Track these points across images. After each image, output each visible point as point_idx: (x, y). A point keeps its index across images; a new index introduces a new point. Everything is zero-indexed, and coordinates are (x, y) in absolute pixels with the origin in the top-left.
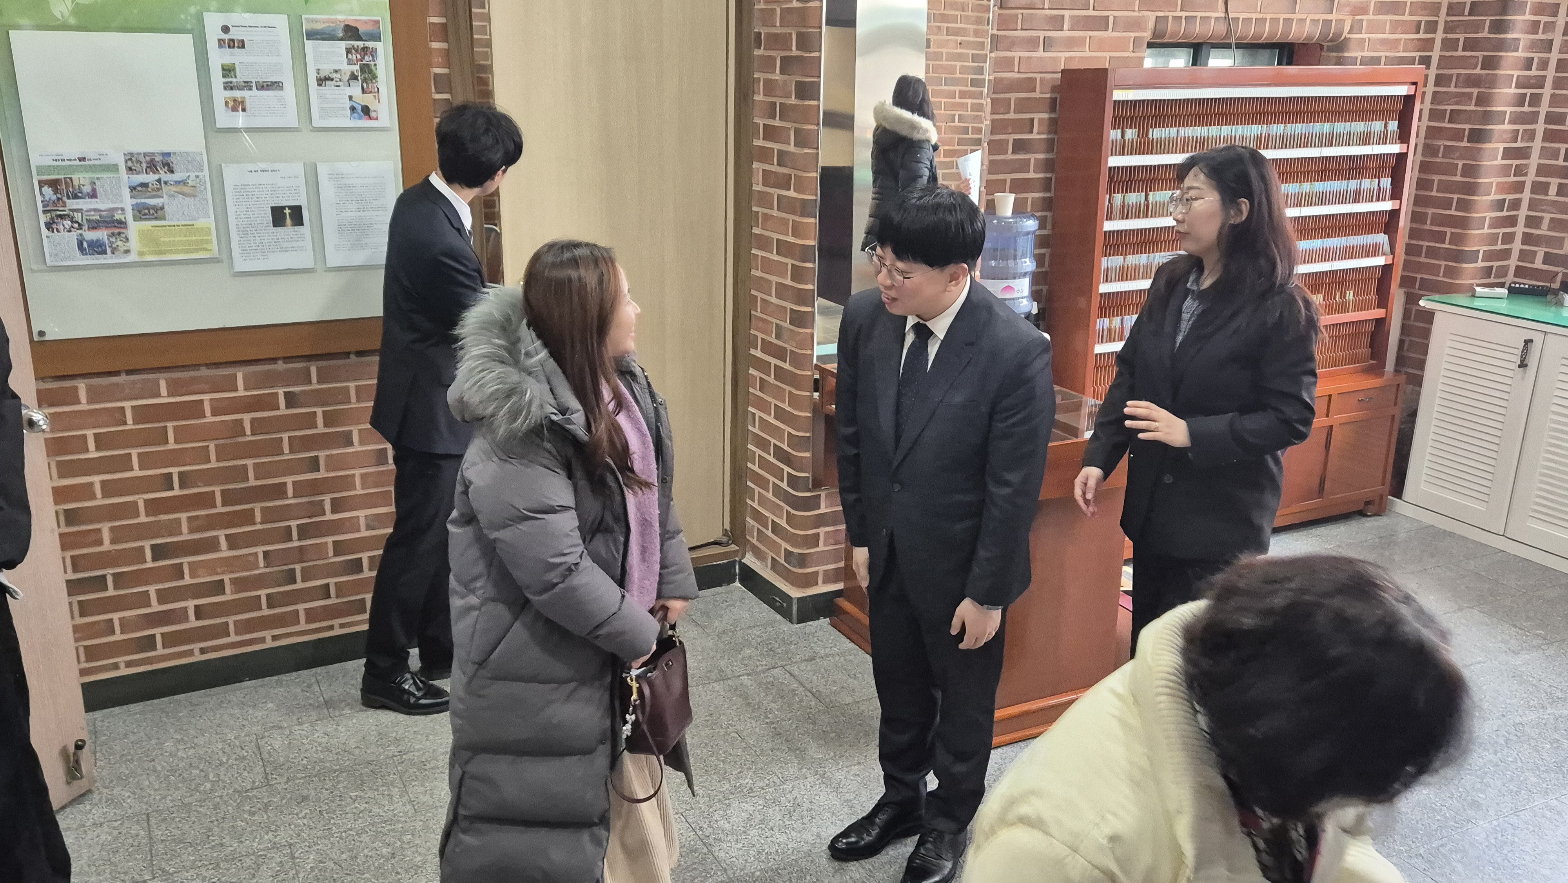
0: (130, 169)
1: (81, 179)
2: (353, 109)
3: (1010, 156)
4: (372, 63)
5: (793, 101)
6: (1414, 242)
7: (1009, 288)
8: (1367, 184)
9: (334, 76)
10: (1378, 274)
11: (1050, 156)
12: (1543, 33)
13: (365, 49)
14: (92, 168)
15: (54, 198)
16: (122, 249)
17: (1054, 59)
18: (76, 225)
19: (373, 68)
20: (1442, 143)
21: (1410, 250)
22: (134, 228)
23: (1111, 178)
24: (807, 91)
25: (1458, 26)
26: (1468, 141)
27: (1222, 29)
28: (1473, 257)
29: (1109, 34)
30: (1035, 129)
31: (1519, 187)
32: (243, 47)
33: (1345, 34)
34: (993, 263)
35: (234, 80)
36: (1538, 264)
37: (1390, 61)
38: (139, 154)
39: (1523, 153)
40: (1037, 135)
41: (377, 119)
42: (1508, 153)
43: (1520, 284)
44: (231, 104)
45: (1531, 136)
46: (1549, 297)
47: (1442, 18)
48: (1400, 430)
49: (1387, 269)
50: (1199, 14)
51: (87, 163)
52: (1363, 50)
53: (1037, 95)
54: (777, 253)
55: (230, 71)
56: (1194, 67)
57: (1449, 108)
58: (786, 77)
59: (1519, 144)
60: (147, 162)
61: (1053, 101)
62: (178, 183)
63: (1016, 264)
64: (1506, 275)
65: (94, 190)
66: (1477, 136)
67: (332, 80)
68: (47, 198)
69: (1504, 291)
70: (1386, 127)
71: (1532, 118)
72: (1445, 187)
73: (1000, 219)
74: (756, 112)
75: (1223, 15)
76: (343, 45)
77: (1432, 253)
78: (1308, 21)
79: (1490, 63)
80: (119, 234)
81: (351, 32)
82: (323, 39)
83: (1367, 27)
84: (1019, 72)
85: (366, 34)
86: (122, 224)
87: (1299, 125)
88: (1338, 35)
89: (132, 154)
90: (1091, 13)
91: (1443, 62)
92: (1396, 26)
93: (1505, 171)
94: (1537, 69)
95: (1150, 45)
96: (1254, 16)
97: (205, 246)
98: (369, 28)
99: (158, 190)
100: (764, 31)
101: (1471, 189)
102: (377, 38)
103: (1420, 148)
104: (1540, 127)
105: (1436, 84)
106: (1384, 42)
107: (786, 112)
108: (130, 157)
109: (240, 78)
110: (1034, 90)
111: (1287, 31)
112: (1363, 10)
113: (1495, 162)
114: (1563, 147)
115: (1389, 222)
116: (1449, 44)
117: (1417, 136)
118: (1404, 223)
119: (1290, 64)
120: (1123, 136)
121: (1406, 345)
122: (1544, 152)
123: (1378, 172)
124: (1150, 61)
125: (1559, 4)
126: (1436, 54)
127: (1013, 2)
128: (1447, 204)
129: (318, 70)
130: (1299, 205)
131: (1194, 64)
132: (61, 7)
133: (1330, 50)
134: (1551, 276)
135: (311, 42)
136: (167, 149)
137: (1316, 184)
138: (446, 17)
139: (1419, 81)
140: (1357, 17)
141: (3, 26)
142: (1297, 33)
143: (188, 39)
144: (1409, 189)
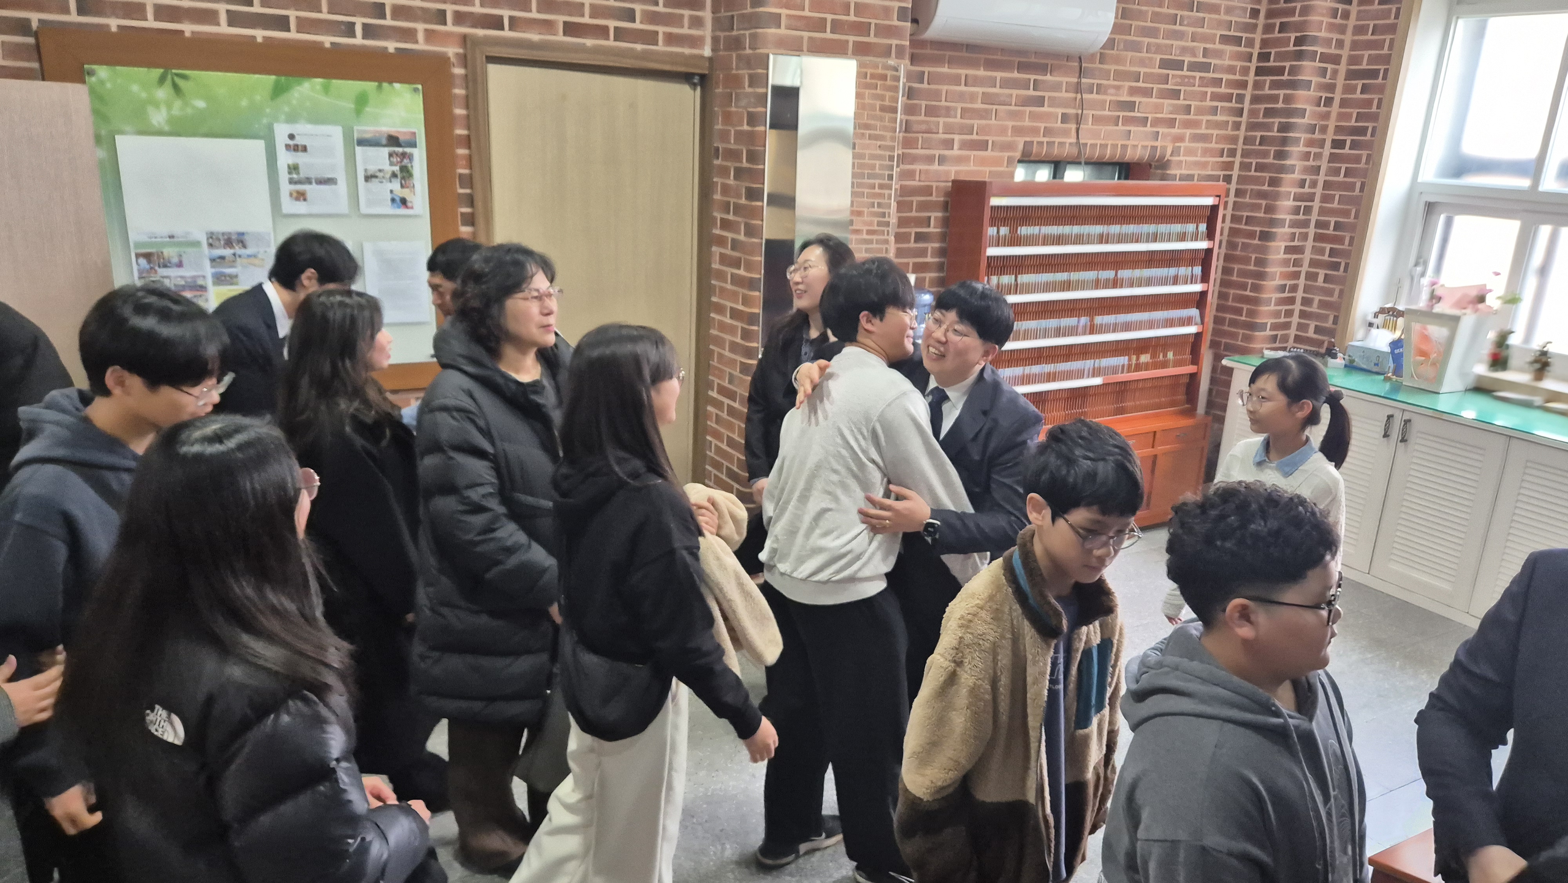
0: (211, 245)
1: (169, 252)
2: (393, 200)
4: (409, 165)
5: (743, 201)
6: (1220, 314)
8: (1183, 271)
9: (378, 174)
10: (1192, 340)
11: (943, 245)
12: (1313, 161)
13: (404, 155)
14: (180, 244)
15: (148, 267)
17: (948, 173)
19: (410, 168)
20: (1240, 241)
21: (1218, 320)
22: (213, 293)
23: (989, 265)
24: (754, 194)
25: (1251, 153)
26: (1259, 240)
27: (1075, 151)
28: (1263, 327)
29: (989, 153)
30: (932, 225)
31: (1296, 275)
32: (306, 151)
33: (1168, 157)
35: (297, 176)
36: (1311, 333)
37: (1202, 178)
38: (218, 233)
39: (1299, 250)
40: (933, 229)
41: (412, 208)
42: (1289, 250)
44: (295, 195)
45: (1305, 237)
47: (1240, 146)
49: (1198, 336)
50: (1057, 140)
52: (1181, 168)
53: (934, 198)
54: (730, 318)
55: (294, 169)
56: (1055, 181)
57: (1245, 214)
58: (738, 183)
59: (1296, 243)
60: (224, 240)
61: (946, 204)
62: (249, 256)
64: (1287, 342)
65: (181, 261)
66: (1266, 236)
67: (376, 177)
68: (142, 268)
70: (1197, 228)
71: (1305, 224)
72: (1243, 273)
74: (715, 208)
75: (1075, 141)
76: (386, 151)
77: (1233, 323)
78: (1140, 147)
79: (1274, 182)
81: (393, 140)
82: (371, 145)
83: (1184, 152)
84: (919, 181)
85: (405, 142)
86: (203, 289)
87: (1131, 226)
88: (1161, 158)
89: (212, 233)
90: (974, 137)
91: (1241, 180)
92: (1206, 152)
93: (1286, 262)
94: (1309, 188)
95: (1020, 161)
96: (1099, 142)
98: (407, 138)
99: (234, 262)
100: (721, 146)
101: (1261, 276)
102: (413, 145)
103: (1224, 244)
104: (1312, 231)
105: (1236, 196)
106: (1197, 164)
107: (738, 209)
108: (211, 236)
109: (303, 174)
110: (931, 195)
111: (1124, 154)
112: (1181, 139)
113: (1279, 257)
114: (1328, 246)
115: (1200, 300)
116: (1244, 166)
117: (1221, 234)
118: (1212, 300)
119: (1126, 178)
120: (998, 232)
121: (1214, 393)
122: (1316, 250)
123: (1191, 263)
124: (1020, 174)
125: (1325, 140)
126: (1235, 173)
127: (916, 127)
128: (1244, 287)
129: (366, 170)
130: (1131, 285)
131: (1054, 177)
132: (158, 118)
133: (1157, 168)
134: (1320, 343)
135: (360, 148)
136: (241, 230)
137: (1145, 270)
138: (469, 129)
139: (1222, 195)
140: (1176, 144)
141: (110, 131)
142: (1131, 155)
143: (261, 144)
144: (1215, 274)
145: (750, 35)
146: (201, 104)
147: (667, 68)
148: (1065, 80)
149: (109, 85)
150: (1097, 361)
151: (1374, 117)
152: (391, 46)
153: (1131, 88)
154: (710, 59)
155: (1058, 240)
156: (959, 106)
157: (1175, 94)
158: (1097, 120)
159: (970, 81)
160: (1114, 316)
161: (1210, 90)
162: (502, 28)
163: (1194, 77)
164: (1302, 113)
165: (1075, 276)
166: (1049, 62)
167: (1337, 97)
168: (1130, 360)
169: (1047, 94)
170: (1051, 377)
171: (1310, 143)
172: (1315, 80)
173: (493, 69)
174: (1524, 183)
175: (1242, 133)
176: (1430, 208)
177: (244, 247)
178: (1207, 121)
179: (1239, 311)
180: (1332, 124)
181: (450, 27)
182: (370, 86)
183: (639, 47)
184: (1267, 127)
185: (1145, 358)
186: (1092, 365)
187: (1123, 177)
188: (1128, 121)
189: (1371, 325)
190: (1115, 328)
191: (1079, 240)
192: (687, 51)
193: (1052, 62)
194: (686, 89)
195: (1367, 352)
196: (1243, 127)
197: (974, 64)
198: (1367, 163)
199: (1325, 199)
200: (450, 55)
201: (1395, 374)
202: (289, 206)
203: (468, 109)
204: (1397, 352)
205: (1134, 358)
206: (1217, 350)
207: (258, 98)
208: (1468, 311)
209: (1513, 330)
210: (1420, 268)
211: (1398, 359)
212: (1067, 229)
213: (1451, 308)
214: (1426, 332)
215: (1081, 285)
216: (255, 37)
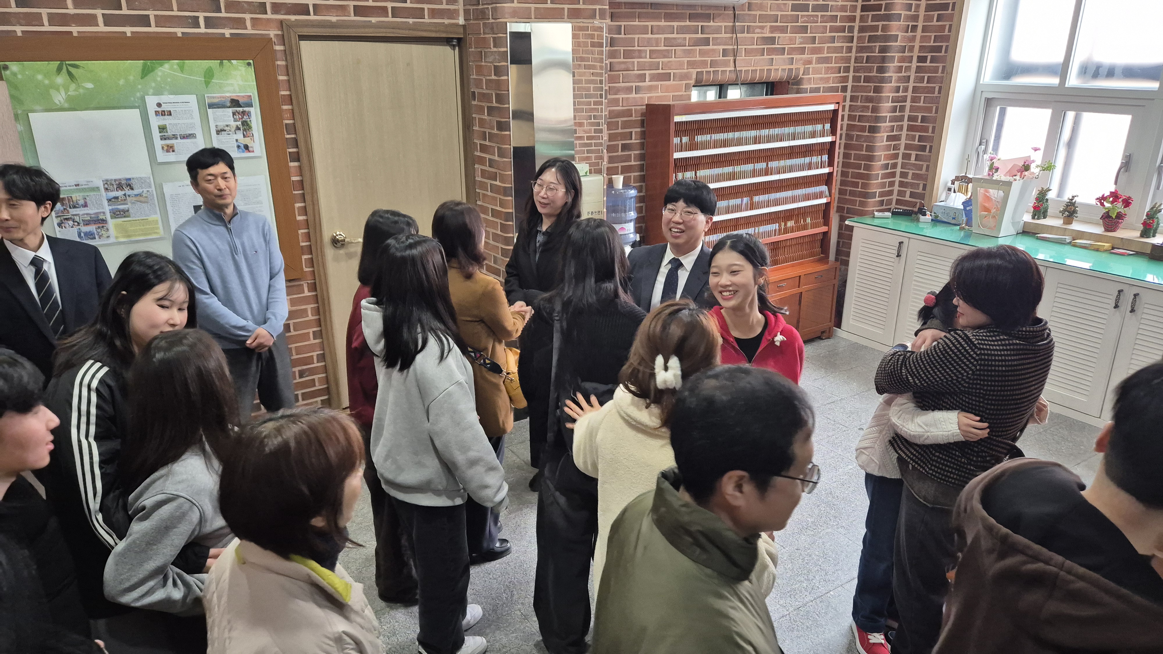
0: (107, 189)
1: (77, 197)
2: (239, 147)
3: (620, 153)
4: (249, 120)
5: (495, 131)
6: (843, 187)
7: (622, 229)
8: (815, 159)
9: (226, 128)
10: (823, 208)
11: (643, 152)
12: (905, 72)
13: (244, 113)
14: (84, 190)
16: (105, 236)
17: (642, 98)
18: (76, 224)
19: (249, 123)
20: (855, 133)
21: (841, 192)
22: (112, 223)
23: (676, 165)
24: (503, 125)
25: (859, 70)
26: (868, 132)
27: (733, 76)
28: (874, 195)
29: (672, 82)
30: (633, 138)
31: (896, 156)
32: (170, 115)
33: (800, 76)
34: (613, 215)
35: (166, 134)
36: (907, 198)
37: (826, 90)
38: (111, 180)
39: (897, 138)
40: (635, 140)
42: (890, 138)
43: (898, 209)
44: (166, 148)
45: (901, 128)
46: (913, 215)
47: (852, 64)
48: (838, 291)
49: (828, 204)
50: (720, 69)
51: (80, 187)
52: (810, 84)
53: (633, 118)
54: (492, 216)
55: (163, 129)
56: (721, 99)
57: (858, 114)
58: (491, 118)
59: (895, 133)
60: (116, 185)
61: (643, 122)
62: (136, 195)
63: (626, 215)
64: (891, 204)
65: (86, 203)
66: (873, 130)
67: (225, 130)
69: (889, 214)
70: (824, 127)
71: (901, 119)
72: (858, 157)
73: (616, 190)
74: (476, 135)
75: (733, 69)
76: (230, 111)
77: (852, 193)
78: (780, 70)
79: (877, 90)
80: (103, 227)
81: (235, 103)
82: (218, 108)
83: (812, 71)
84: (622, 106)
85: (244, 104)
86: (104, 221)
87: (776, 130)
88: (796, 77)
89: (107, 180)
90: (660, 71)
91: (854, 89)
92: (827, 70)
93: (888, 148)
94: (903, 92)
95: (694, 86)
96: (750, 69)
97: (156, 231)
98: (245, 100)
99: (125, 200)
100: (476, 91)
101: (871, 158)
102: (251, 105)
103: (843, 137)
104: (905, 123)
105: (851, 101)
106: (822, 79)
107: (492, 137)
108: (106, 182)
109: (170, 133)
110: (631, 116)
111: (769, 76)
112: (810, 62)
113: (883, 144)
114: (917, 134)
115: (827, 179)
116: (856, 79)
117: (841, 129)
118: (837, 179)
119: (772, 94)
120: (681, 141)
121: (841, 243)
122: (908, 137)
123: (821, 153)
124: (695, 96)
125: (912, 56)
126: (850, 84)
127: (617, 67)
128: (859, 167)
129: (217, 126)
130: (779, 173)
131: (720, 97)
132: (59, 98)
133: (793, 84)
134: (914, 205)
135: (211, 110)
136: (128, 176)
137: (788, 161)
138: (290, 90)
139: (841, 101)
140: (806, 66)
141: (24, 111)
142: (774, 77)
143: (137, 112)
144: (838, 159)
145: (492, 8)
146: (90, 86)
147: (433, 35)
148: (723, 24)
149: (19, 76)
150: (757, 228)
151: (947, 39)
152: (227, 32)
153: (771, 27)
154: (464, 26)
155: (725, 144)
156: (648, 49)
157: (804, 29)
158: (748, 52)
159: (655, 30)
160: (767, 195)
161: (828, 25)
162: (308, 14)
163: (817, 16)
164: (895, 38)
165: (738, 169)
166: (712, 12)
167: (920, 24)
168: (780, 226)
169: (711, 36)
171: (902, 60)
172: (903, 13)
173: (303, 44)
174: (1054, 81)
175: (853, 54)
176: (989, 102)
177: (132, 189)
178: (828, 47)
179: (856, 185)
180: (917, 45)
181: (270, 16)
182: (214, 64)
183: (411, 21)
184: (870, 49)
185: (790, 224)
187: (769, 93)
188: (771, 51)
189: (949, 189)
190: (768, 204)
191: (739, 142)
192: (447, 21)
193: (714, 12)
194: (448, 49)
195: (947, 210)
196: (854, 50)
197: (657, 17)
198: (943, 72)
199: (914, 100)
200: (272, 36)
201: (967, 224)
202: (162, 156)
203: (288, 75)
204: (968, 208)
205: (783, 224)
206: (842, 214)
207: (131, 78)
208: (1018, 177)
209: (1051, 188)
210: (983, 147)
211: (968, 214)
212: (731, 135)
213: (1005, 175)
214: (988, 194)
215: (743, 175)
216: (125, 33)
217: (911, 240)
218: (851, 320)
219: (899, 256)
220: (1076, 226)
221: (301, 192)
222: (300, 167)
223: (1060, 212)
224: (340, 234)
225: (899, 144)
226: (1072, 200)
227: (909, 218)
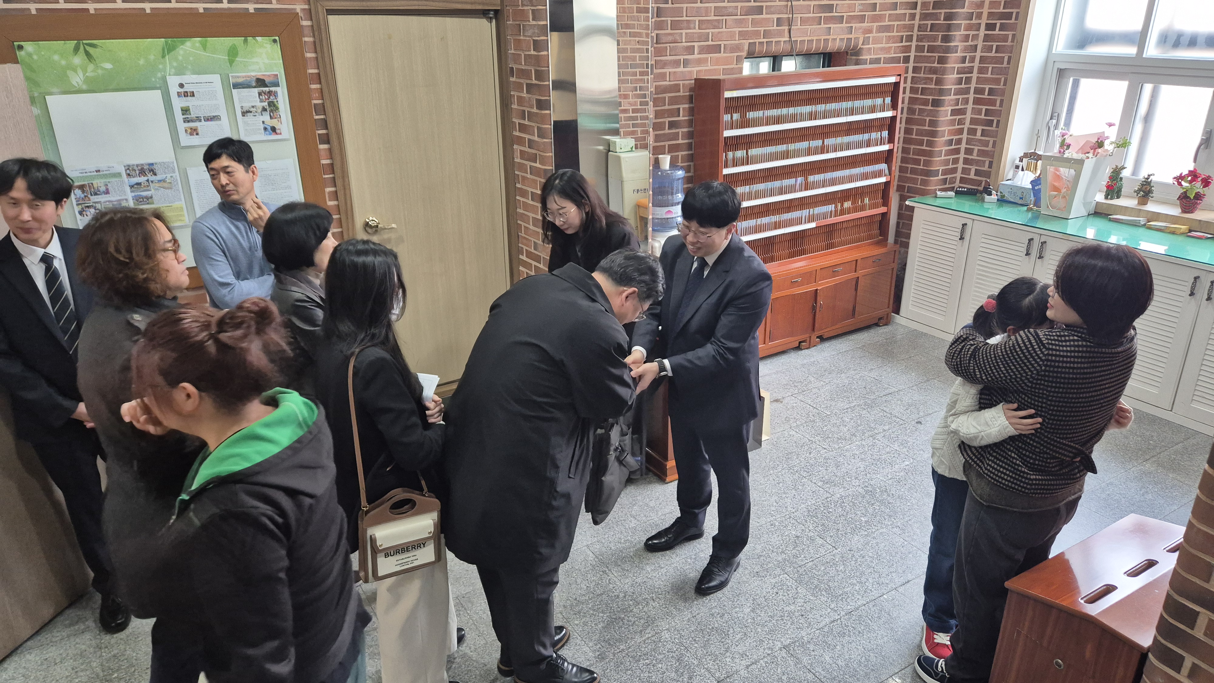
0: (129, 175)
1: (98, 183)
2: (265, 129)
3: (667, 131)
4: (275, 100)
5: (535, 110)
6: (903, 165)
7: (669, 212)
8: (874, 135)
9: (252, 109)
10: (882, 187)
11: (691, 129)
12: (972, 41)
13: (270, 93)
14: (105, 176)
15: (83, 196)
17: (690, 72)
19: (276, 103)
20: (917, 107)
21: (902, 170)
23: (726, 143)
24: (543, 105)
25: (923, 38)
26: (932, 106)
27: (788, 47)
28: (936, 173)
29: (722, 54)
30: (681, 114)
31: (961, 131)
33: (860, 46)
35: (189, 116)
36: (972, 176)
37: (887, 61)
38: (133, 165)
39: (962, 112)
40: (683, 117)
41: (281, 134)
42: (954, 112)
43: (962, 188)
44: (189, 131)
45: (966, 101)
46: (978, 195)
47: (915, 33)
48: (897, 275)
49: (887, 184)
50: (774, 40)
51: (101, 173)
52: (870, 54)
53: (681, 94)
55: (186, 111)
56: (774, 73)
57: (921, 86)
58: (530, 96)
59: (960, 107)
60: (139, 170)
61: (691, 97)
62: (159, 181)
63: (673, 197)
64: (955, 182)
65: (107, 189)
66: (937, 103)
67: (251, 112)
68: (78, 196)
69: (952, 194)
70: (884, 101)
71: (967, 91)
72: (920, 133)
73: (662, 171)
74: (514, 114)
75: (788, 39)
76: (256, 91)
77: (913, 171)
78: (838, 40)
79: (942, 60)
81: (261, 82)
82: (244, 88)
83: (872, 41)
84: (669, 81)
85: (270, 83)
87: (833, 104)
88: (855, 47)
89: (129, 166)
90: (710, 43)
91: (917, 59)
92: (889, 39)
93: (952, 123)
94: (969, 63)
95: (746, 58)
96: (806, 39)
97: (180, 218)
98: (271, 79)
99: (148, 186)
100: (515, 67)
101: (934, 134)
102: (277, 85)
103: (904, 112)
104: (971, 96)
105: (913, 72)
106: (882, 49)
107: (531, 116)
108: (128, 168)
109: (193, 115)
110: (679, 91)
111: (826, 46)
112: (870, 31)
113: (947, 118)
114: (984, 108)
115: (887, 157)
116: (919, 49)
117: (903, 102)
118: (897, 156)
119: (829, 66)
120: (732, 118)
121: (901, 224)
122: (974, 111)
123: (880, 129)
124: (747, 69)
125: (980, 24)
126: (912, 54)
127: (664, 39)
128: (921, 143)
129: (242, 107)
130: (835, 150)
131: (773, 70)
132: (77, 79)
133: (852, 55)
134: (979, 183)
135: (236, 90)
136: (151, 161)
137: (845, 137)
138: (318, 68)
139: (902, 73)
140: (867, 35)
141: (40, 93)
142: (832, 47)
143: (159, 92)
144: (899, 135)
146: (108, 66)
147: (468, 6)
149: (35, 57)
150: (811, 210)
151: (1017, 5)
152: (251, 7)
155: (778, 120)
156: (697, 19)
158: (804, 21)
160: (822, 175)
164: (962, 4)
165: (792, 147)
168: (836, 207)
169: (764, 4)
170: (777, 226)
171: (969, 28)
173: (332, 19)
174: (1131, 51)
175: (917, 22)
176: (1062, 73)
178: (890, 14)
179: (917, 162)
180: (985, 11)
182: (238, 41)
184: (935, 16)
185: (847, 205)
186: (807, 214)
187: (826, 65)
188: (828, 20)
189: (1017, 167)
190: (824, 184)
191: (794, 118)
194: (484, 22)
195: (1014, 189)
196: (917, 17)
198: (1013, 41)
199: (981, 70)
200: (298, 11)
201: (1035, 205)
202: (185, 140)
203: (316, 52)
204: (1036, 188)
205: (839, 205)
206: (902, 193)
207: (152, 57)
208: (1090, 155)
209: (1125, 166)
210: (1054, 121)
211: (1037, 193)
212: (784, 111)
213: (1077, 153)
214: (1058, 173)
215: (797, 154)
216: (144, 9)
217: (975, 222)
218: (910, 306)
219: (962, 238)
220: (1151, 207)
221: (331, 176)
222: (330, 150)
223: (1135, 192)
224: (373, 220)
225: (964, 119)
226: (1148, 179)
227: (974, 197)
